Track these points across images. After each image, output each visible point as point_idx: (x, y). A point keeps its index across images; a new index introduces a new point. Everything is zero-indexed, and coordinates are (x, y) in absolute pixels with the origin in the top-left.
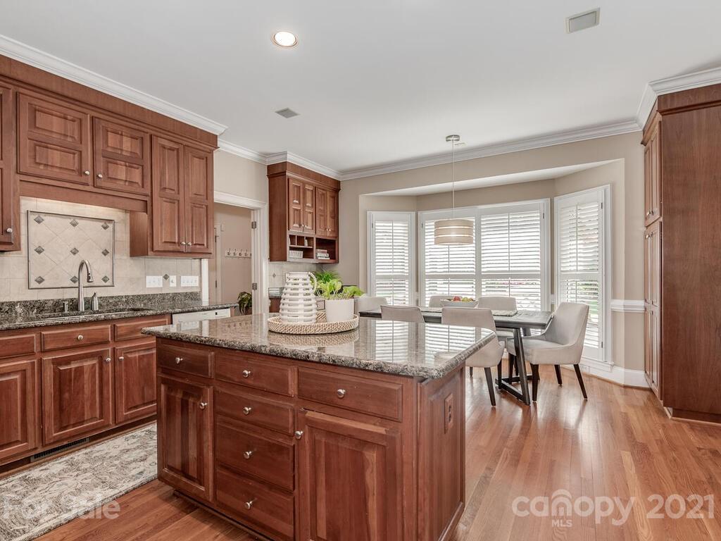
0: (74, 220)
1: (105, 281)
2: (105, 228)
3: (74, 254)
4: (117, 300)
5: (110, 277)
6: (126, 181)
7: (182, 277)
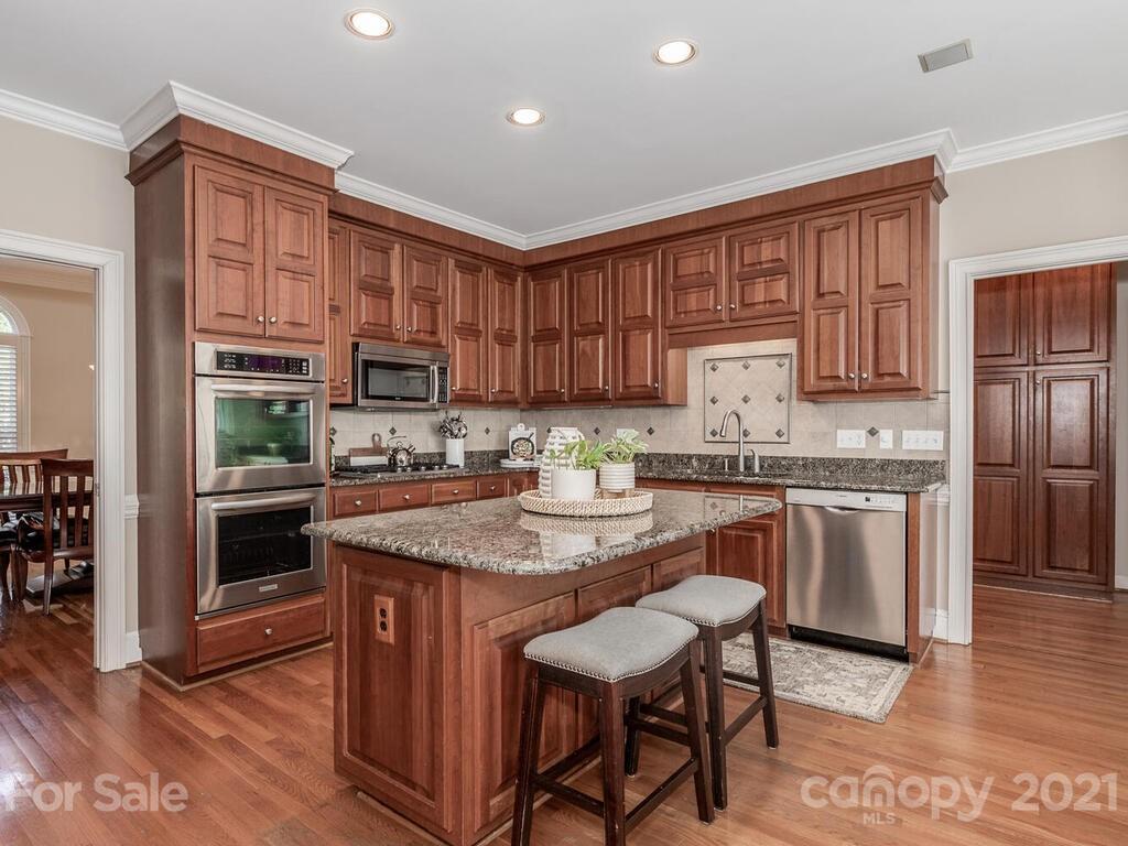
0: (745, 360)
1: (780, 436)
2: (780, 366)
3: (746, 402)
4: (791, 462)
5: (784, 430)
6: (765, 302)
7: (904, 432)
